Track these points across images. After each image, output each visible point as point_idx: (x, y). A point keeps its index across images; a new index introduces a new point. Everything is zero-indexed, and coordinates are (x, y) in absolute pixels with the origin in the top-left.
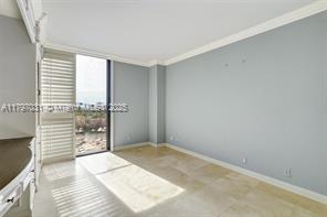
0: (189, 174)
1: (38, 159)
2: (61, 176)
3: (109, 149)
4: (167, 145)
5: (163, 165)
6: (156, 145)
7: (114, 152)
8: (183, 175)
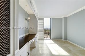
0: (73, 51)
1: (37, 38)
2: (41, 42)
3: (51, 39)
4: (68, 41)
5: (65, 46)
6: (63, 40)
7: (52, 40)
8: (70, 50)
